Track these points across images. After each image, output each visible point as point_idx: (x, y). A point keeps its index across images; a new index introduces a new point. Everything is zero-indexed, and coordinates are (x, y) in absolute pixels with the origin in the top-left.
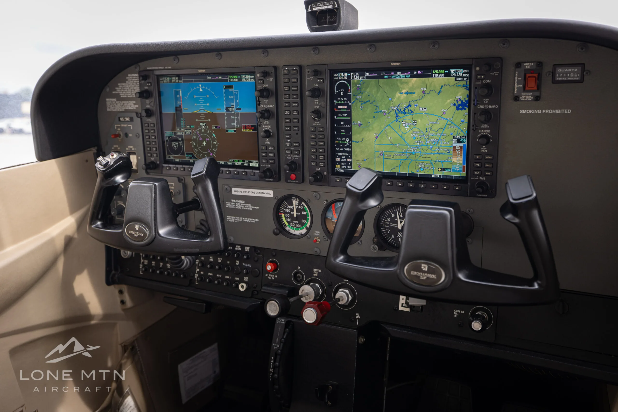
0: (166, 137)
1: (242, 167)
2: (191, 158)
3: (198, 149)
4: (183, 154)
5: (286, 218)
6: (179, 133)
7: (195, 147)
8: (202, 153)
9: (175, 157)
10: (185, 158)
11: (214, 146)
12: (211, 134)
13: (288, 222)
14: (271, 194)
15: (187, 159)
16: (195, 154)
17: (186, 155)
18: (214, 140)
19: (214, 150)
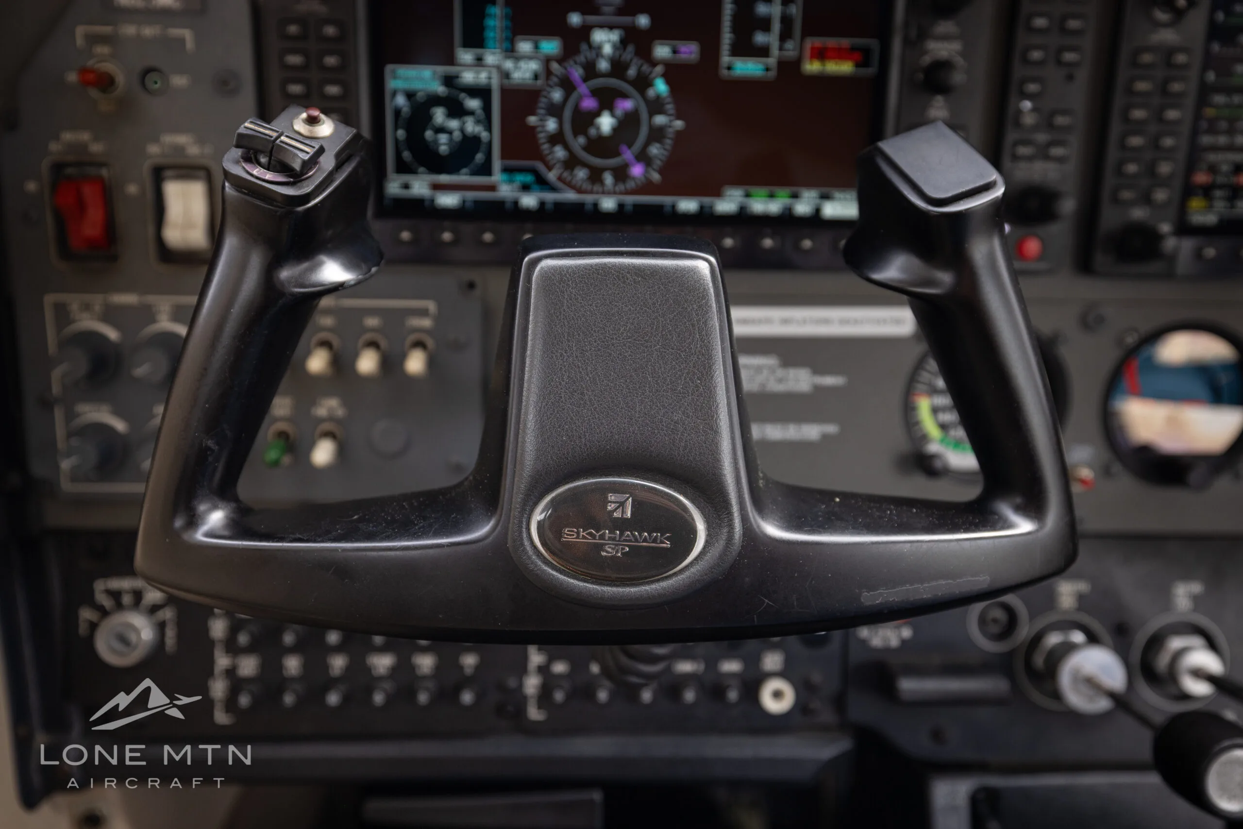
0: (394, 93)
1: (787, 219)
2: (526, 188)
3: (566, 147)
4: (486, 169)
5: (935, 410)
6: (468, 77)
7: (557, 138)
8: (584, 165)
9: (437, 187)
10: (492, 188)
11: (657, 134)
12: (643, 83)
13: (944, 427)
14: (898, 322)
15: (506, 190)
16: (550, 168)
17: (497, 177)
18: (656, 106)
19: (655, 150)
